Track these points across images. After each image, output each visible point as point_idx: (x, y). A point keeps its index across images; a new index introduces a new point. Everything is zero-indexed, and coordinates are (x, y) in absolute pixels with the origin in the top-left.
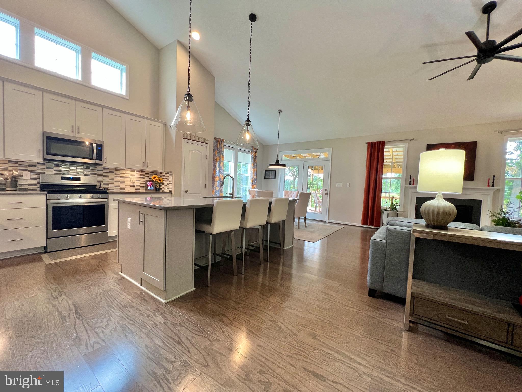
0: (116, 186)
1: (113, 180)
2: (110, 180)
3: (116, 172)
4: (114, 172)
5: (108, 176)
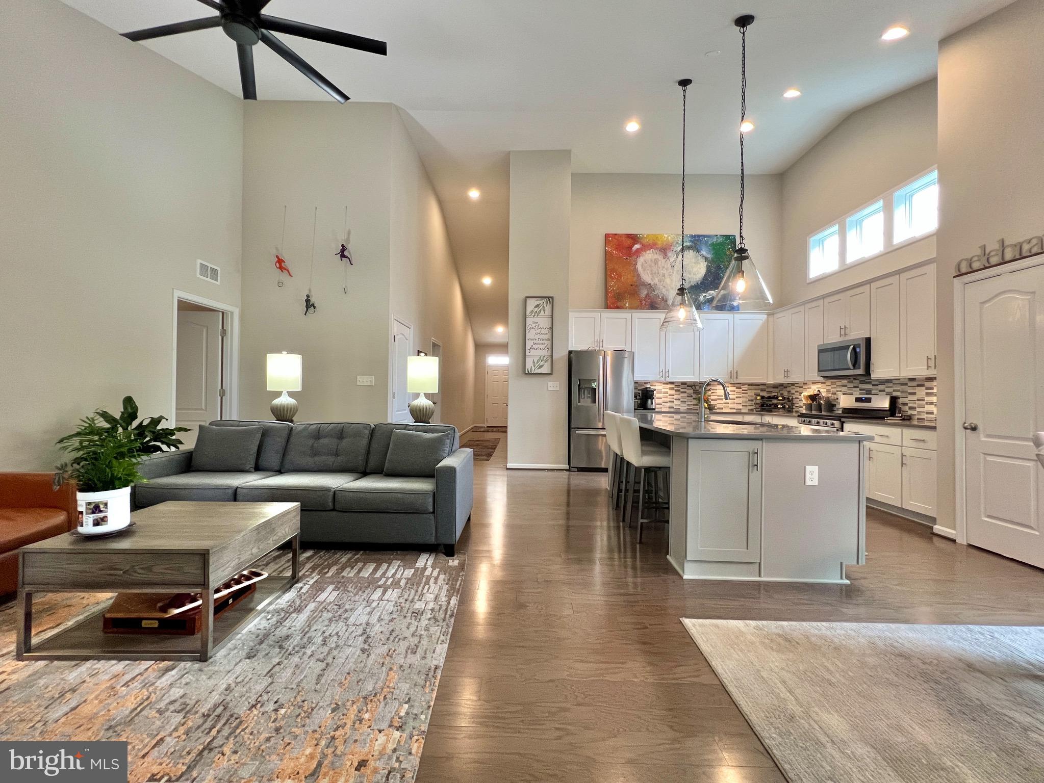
0: (927, 413)
1: (923, 400)
2: (919, 400)
3: (927, 384)
4: (923, 385)
5: (914, 393)
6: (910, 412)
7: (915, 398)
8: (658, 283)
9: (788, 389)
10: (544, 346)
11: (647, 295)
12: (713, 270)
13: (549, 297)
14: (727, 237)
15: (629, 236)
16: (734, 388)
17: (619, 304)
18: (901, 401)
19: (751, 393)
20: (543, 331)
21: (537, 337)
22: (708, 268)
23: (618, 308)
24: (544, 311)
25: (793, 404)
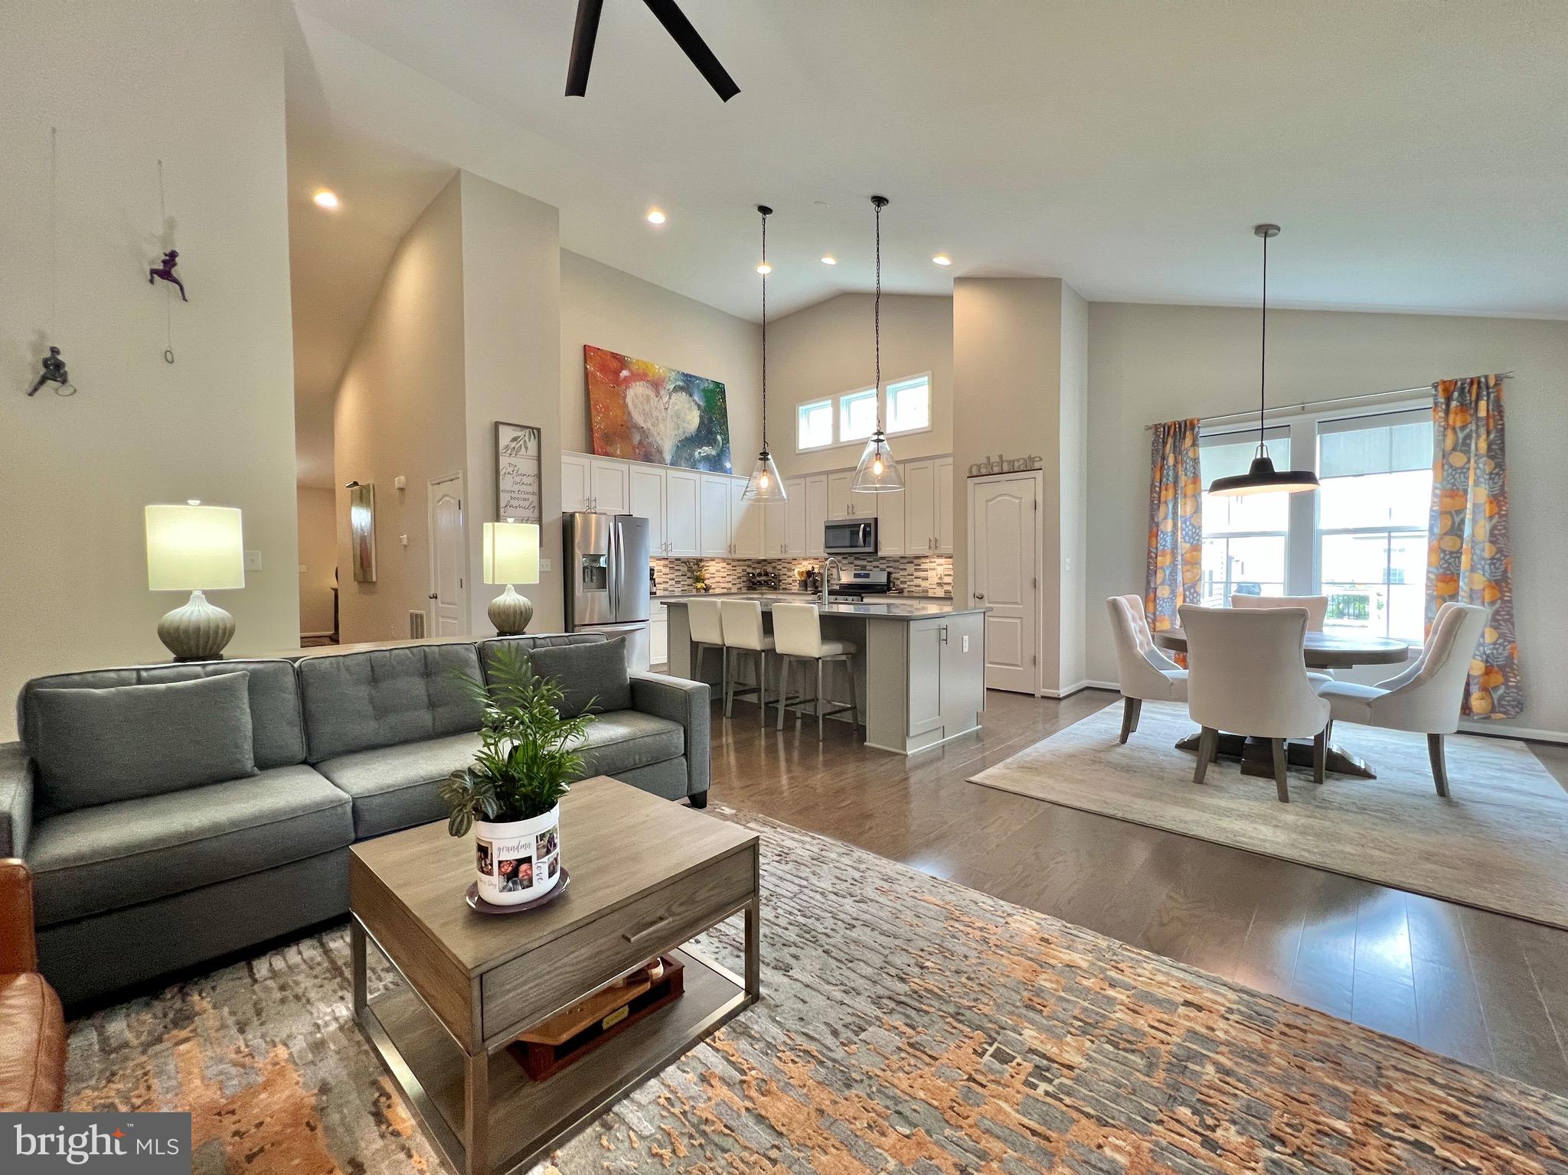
0: (916, 586)
1: (913, 575)
3: (916, 561)
5: (905, 570)
6: (902, 586)
7: (905, 573)
8: (651, 428)
9: (773, 565)
10: (527, 504)
11: (640, 442)
12: (706, 422)
13: (533, 428)
14: (717, 384)
15: (614, 356)
16: (724, 565)
17: (609, 449)
18: (893, 576)
19: (739, 569)
20: (526, 480)
21: (516, 488)
22: (701, 417)
23: (607, 454)
24: (526, 448)
25: (780, 581)
